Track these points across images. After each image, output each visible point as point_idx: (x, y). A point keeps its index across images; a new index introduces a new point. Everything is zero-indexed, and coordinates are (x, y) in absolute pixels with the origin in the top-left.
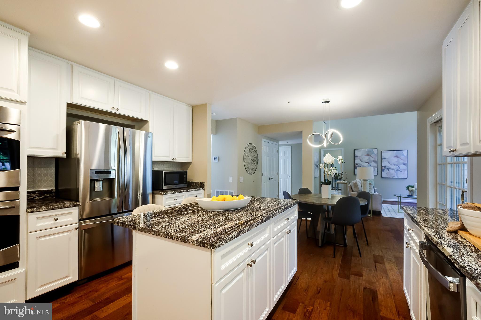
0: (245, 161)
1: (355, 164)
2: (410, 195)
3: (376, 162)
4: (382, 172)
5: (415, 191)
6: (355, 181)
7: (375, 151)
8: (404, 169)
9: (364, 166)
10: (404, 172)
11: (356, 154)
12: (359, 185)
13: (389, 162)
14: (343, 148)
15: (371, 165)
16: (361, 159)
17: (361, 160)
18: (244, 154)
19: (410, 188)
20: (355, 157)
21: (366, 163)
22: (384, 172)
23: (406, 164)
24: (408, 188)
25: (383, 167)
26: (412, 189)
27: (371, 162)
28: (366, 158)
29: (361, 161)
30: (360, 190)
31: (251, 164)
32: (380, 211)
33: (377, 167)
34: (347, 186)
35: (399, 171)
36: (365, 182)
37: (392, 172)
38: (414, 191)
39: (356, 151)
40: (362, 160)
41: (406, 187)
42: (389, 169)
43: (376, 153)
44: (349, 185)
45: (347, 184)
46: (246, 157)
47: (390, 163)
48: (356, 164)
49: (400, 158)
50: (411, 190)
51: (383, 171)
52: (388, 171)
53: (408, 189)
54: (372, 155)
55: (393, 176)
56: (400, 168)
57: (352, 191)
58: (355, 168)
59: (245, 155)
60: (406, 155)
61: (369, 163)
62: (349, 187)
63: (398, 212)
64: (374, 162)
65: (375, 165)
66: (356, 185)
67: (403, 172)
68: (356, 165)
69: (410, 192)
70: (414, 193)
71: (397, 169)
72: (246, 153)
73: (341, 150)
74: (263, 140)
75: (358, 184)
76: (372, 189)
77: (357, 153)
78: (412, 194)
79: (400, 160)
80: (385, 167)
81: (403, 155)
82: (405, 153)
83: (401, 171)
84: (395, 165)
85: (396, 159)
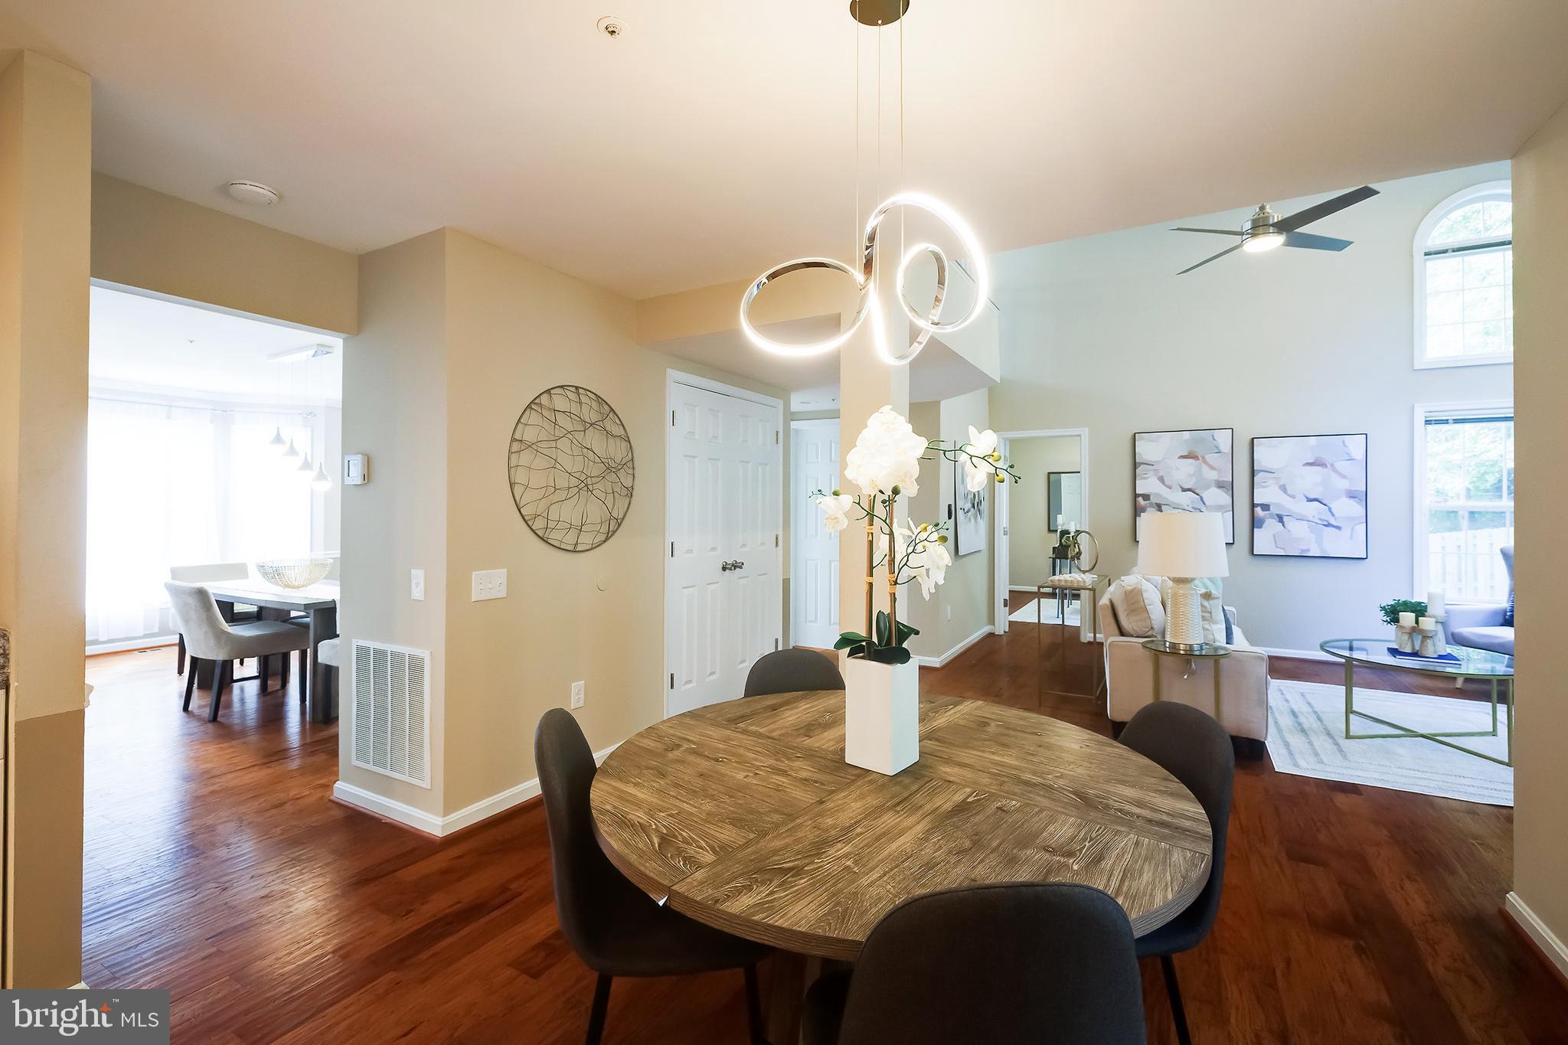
0: (520, 477)
1: (1136, 496)
2: (1408, 650)
3: (1230, 487)
4: (1255, 530)
5: (1436, 632)
6: (1129, 581)
7: (1223, 439)
8: (1352, 519)
9: (1175, 503)
10: (1352, 529)
11: (1140, 454)
12: (1152, 598)
13: (1283, 488)
14: (1087, 429)
15: (1204, 499)
16: (1161, 474)
17: (1161, 479)
18: (513, 440)
19: (1407, 618)
20: (1135, 465)
21: (1184, 490)
22: (1261, 530)
23: (1362, 497)
24: (1393, 614)
25: (1258, 509)
26: (1417, 622)
27: (1207, 487)
28: (1185, 471)
29: (1163, 483)
30: (1155, 627)
31: (562, 495)
32: (1257, 738)
33: (1231, 509)
34: (1097, 602)
35: (1329, 525)
36: (1182, 590)
37: (1297, 528)
38: (1426, 631)
39: (1142, 439)
40: (1166, 480)
41: (1383, 608)
42: (1285, 519)
43: (1226, 447)
44: (1104, 601)
45: (1093, 590)
46: (525, 458)
47: (1289, 492)
48: (1140, 495)
49: (1334, 470)
50: (1413, 627)
51: (1260, 527)
52: (1282, 527)
53: (1395, 620)
54: (1209, 458)
55: (1304, 547)
56: (1333, 514)
57: (1116, 631)
58: (1137, 511)
59: (516, 446)
60: (1359, 454)
61: (1198, 492)
62: (1103, 607)
63: (1348, 736)
64: (1220, 485)
65: (1224, 498)
66: (1134, 598)
67: (1346, 531)
68: (1140, 499)
69: (1406, 637)
70: (1429, 642)
71: (1323, 520)
72: (529, 435)
73: (1080, 436)
74: (673, 374)
75: (1145, 595)
76: (1215, 623)
77: (1146, 450)
78: (1417, 648)
79: (1334, 475)
80: (1265, 507)
81: (1348, 454)
82: (1356, 446)
83: (1338, 528)
84: (1310, 500)
85: (1315, 474)
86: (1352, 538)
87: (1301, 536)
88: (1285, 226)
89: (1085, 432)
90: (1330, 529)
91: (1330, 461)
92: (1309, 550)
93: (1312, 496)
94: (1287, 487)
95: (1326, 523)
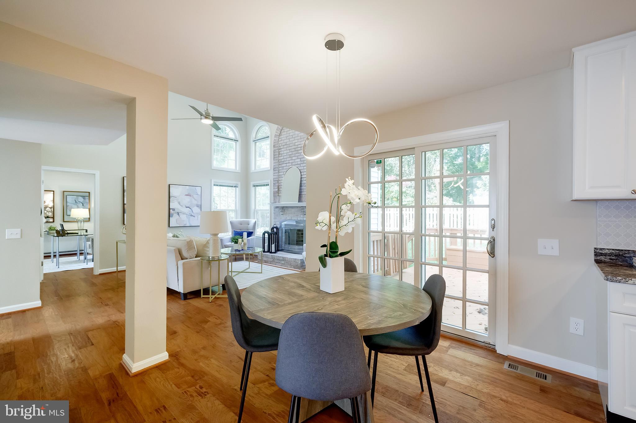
4: (170, 218)
8: (197, 214)
10: (198, 217)
19: (240, 240)
20: (124, 191)
22: (173, 218)
23: (200, 207)
25: (171, 211)
35: (192, 216)
37: (183, 217)
38: (245, 243)
42: (180, 214)
49: (193, 198)
52: (179, 217)
55: (185, 223)
56: (193, 212)
66: (191, 244)
67: (196, 217)
69: (240, 246)
70: (246, 246)
71: (189, 214)
79: (193, 199)
80: (174, 210)
81: (197, 193)
82: (199, 189)
83: (194, 216)
84: (187, 207)
85: (188, 199)
86: (197, 220)
87: (185, 220)
88: (215, 119)
89: (98, 173)
90: (192, 217)
91: (192, 194)
92: (186, 224)
93: (187, 206)
94: (180, 203)
95: (191, 215)
